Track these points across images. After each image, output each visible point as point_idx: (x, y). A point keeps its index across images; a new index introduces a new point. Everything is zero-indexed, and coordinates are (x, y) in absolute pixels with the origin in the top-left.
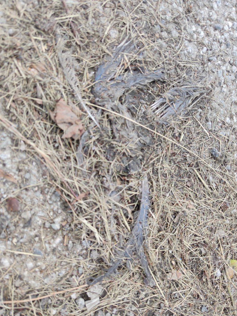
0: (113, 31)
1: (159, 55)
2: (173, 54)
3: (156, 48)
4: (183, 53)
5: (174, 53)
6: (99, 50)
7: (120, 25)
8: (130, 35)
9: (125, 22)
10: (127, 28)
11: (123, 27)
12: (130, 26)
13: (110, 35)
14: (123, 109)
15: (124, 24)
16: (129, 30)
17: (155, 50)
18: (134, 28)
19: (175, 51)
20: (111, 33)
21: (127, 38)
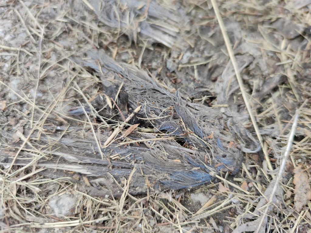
0: (57, 211)
1: (48, 82)
2: (28, 56)
3: (34, 93)
4: (12, 42)
5: (23, 57)
6: (130, 213)
7: (30, 201)
8: (42, 161)
9: (15, 192)
10: (27, 180)
11: (28, 191)
12: (18, 176)
13: (73, 210)
14: (223, 90)
15: (19, 191)
16: (27, 171)
17: (40, 95)
18: (17, 161)
19: (17, 55)
20: (66, 210)
21: (54, 166)
